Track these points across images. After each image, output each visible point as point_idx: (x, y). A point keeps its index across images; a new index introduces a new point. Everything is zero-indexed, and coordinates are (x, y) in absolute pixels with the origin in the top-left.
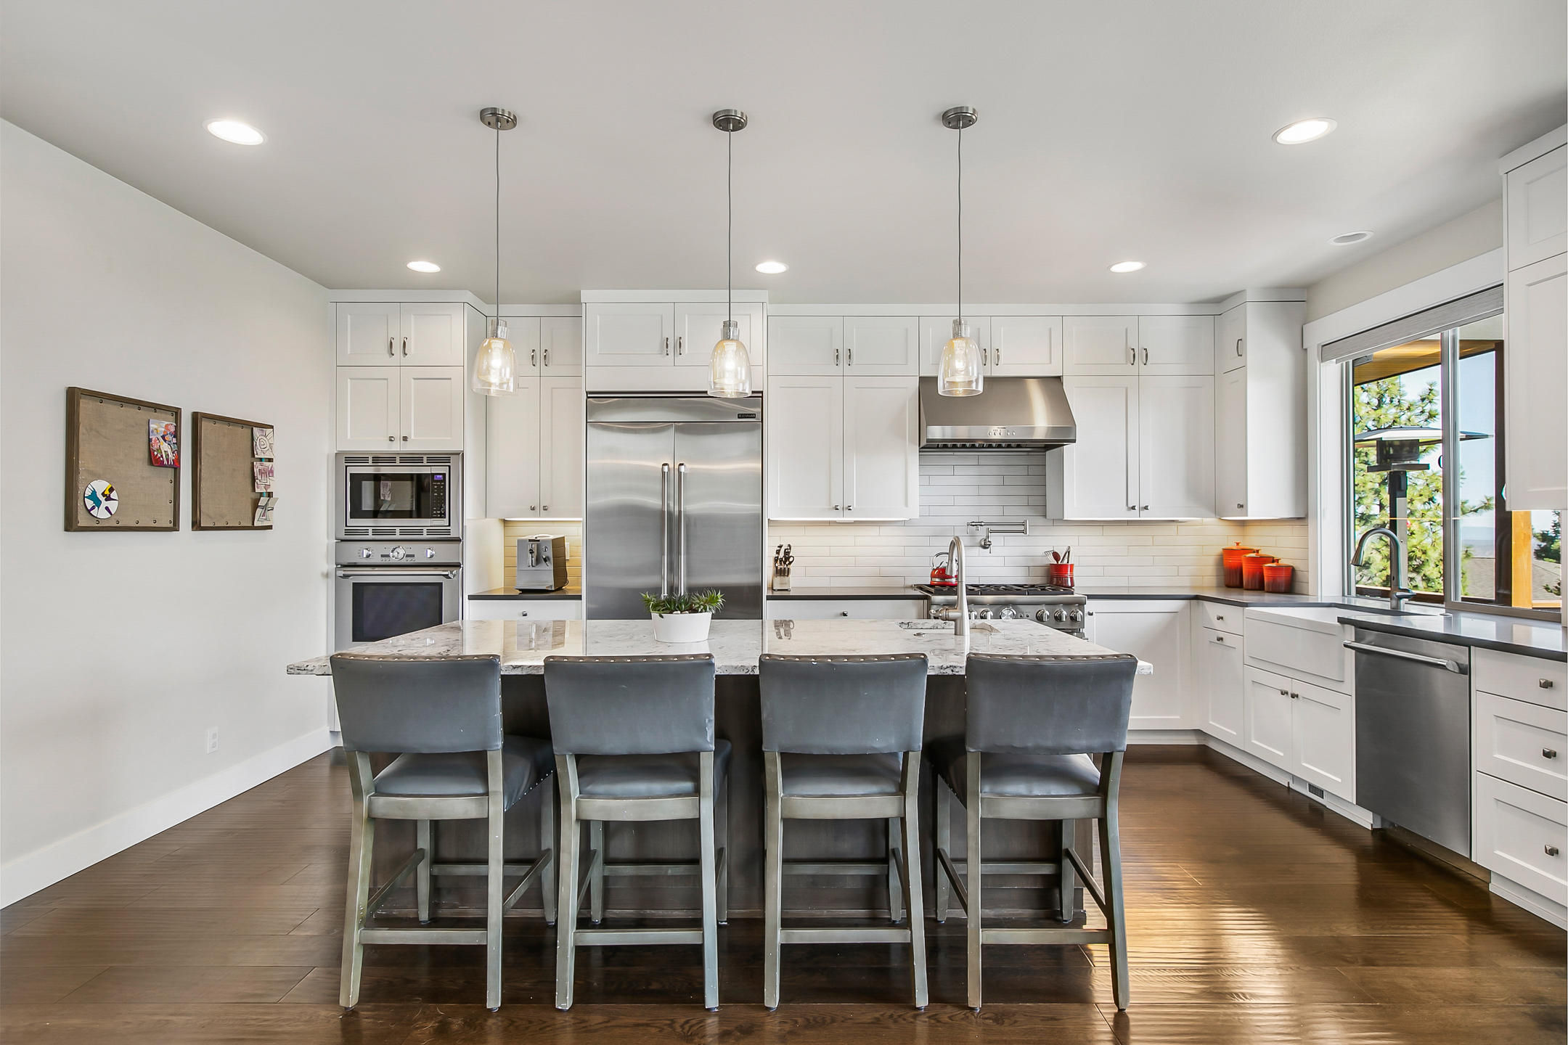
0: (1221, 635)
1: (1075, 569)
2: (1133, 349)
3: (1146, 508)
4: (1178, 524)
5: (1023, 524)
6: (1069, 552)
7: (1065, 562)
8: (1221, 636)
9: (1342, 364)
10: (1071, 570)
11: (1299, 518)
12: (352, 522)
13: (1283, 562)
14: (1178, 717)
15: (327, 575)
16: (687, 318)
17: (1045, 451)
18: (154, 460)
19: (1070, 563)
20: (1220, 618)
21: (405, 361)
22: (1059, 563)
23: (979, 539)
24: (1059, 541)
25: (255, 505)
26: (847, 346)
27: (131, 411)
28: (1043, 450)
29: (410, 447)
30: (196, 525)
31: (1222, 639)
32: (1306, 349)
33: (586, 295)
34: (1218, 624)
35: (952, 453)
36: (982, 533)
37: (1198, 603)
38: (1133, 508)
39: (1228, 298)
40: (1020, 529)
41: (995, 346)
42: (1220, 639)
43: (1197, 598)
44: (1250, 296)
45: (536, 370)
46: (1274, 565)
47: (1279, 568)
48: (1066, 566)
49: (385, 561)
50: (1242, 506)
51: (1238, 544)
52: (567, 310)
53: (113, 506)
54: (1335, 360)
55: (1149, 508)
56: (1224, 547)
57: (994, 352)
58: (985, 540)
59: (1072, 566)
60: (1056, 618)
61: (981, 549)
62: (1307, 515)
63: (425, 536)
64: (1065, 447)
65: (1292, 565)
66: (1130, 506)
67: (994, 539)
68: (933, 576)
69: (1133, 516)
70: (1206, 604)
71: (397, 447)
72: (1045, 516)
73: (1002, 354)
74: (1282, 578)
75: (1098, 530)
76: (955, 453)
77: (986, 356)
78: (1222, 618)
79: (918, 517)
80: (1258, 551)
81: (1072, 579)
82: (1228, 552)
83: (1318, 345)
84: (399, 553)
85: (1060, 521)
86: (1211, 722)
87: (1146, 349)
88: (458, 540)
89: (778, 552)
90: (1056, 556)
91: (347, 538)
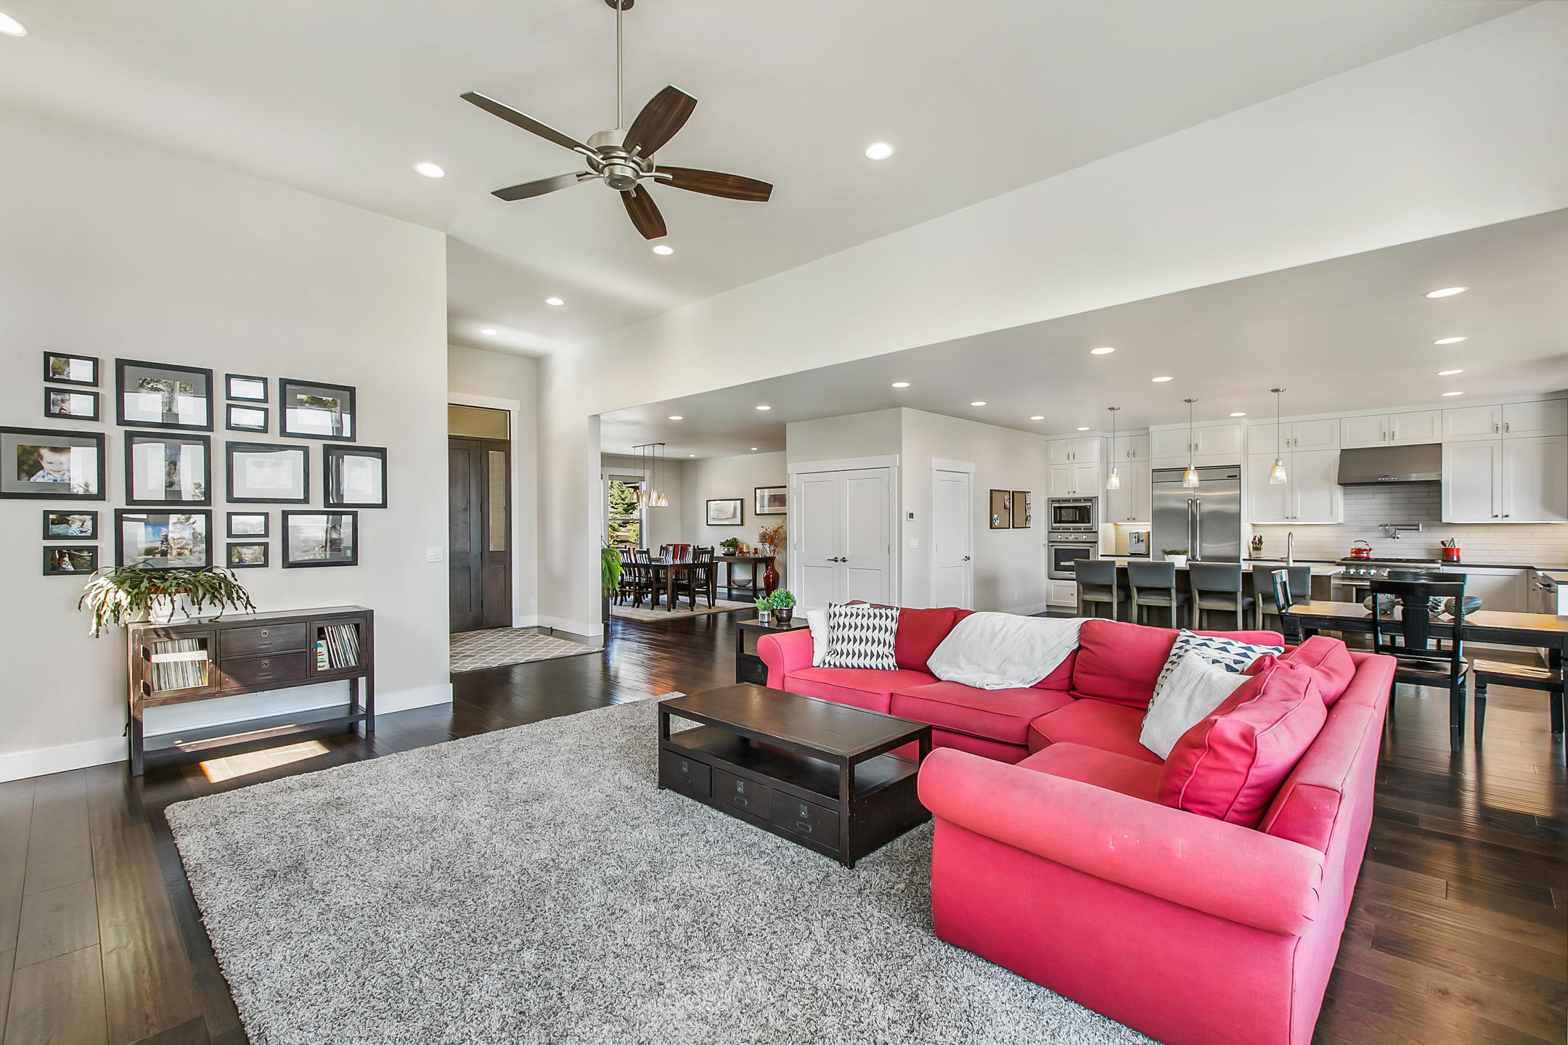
1: (1460, 552)
2: (1497, 424)
5: (1417, 526)
6: (1454, 542)
7: (1452, 547)
10: (1457, 552)
12: (1054, 525)
15: (1045, 545)
16: (1200, 435)
18: (1005, 508)
19: (1455, 548)
21: (1074, 461)
22: (1447, 547)
23: (1390, 534)
24: (1445, 536)
25: (1027, 520)
26: (1294, 437)
27: (1001, 493)
29: (1076, 496)
30: (1013, 527)
33: (1151, 429)
36: (1391, 530)
37: (1534, 571)
38: (1497, 516)
41: (1392, 430)
43: (1532, 568)
45: (1129, 459)
48: (1453, 549)
49: (1067, 540)
52: (1144, 432)
53: (998, 521)
55: (1508, 516)
57: (1391, 433)
58: (1394, 534)
59: (1458, 550)
61: (1392, 539)
63: (1082, 530)
66: (1495, 514)
67: (1401, 534)
68: (1352, 553)
69: (1497, 521)
71: (1071, 496)
72: (1433, 521)
73: (1396, 434)
77: (1385, 436)
79: (1343, 522)
81: (1459, 557)
84: (1072, 537)
85: (1443, 524)
87: (1507, 424)
88: (1096, 532)
89: (1254, 539)
90: (1444, 544)
91: (1053, 531)
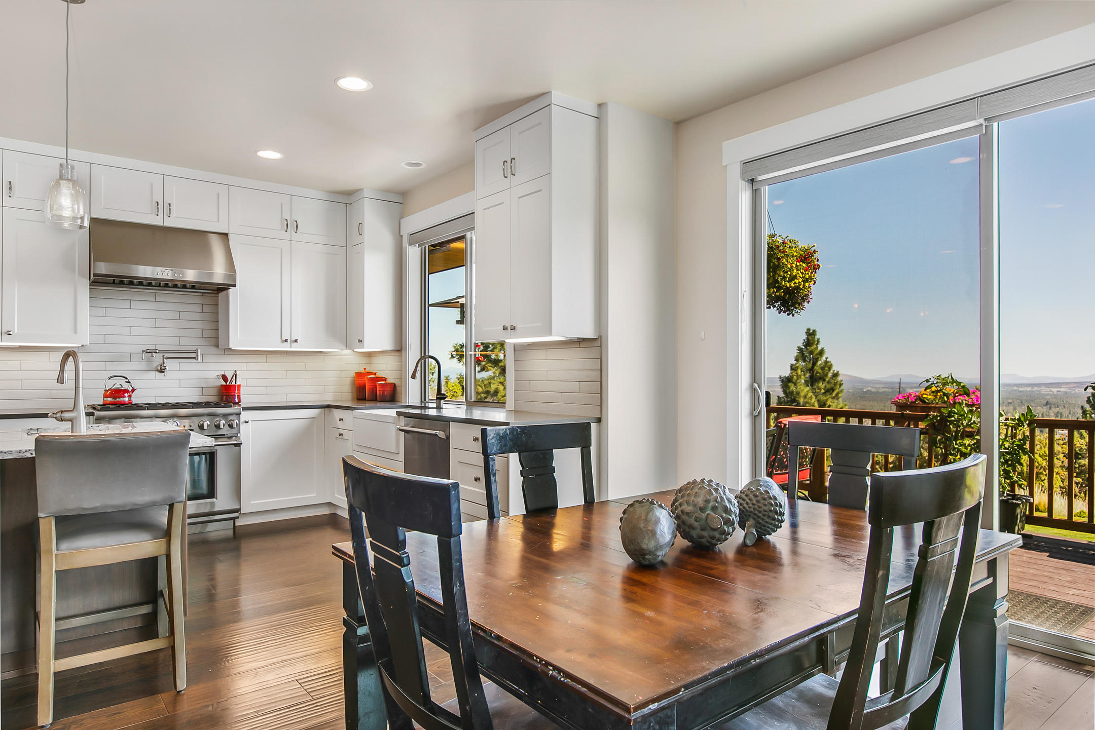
0: (342, 431)
1: (242, 389)
2: (287, 220)
3: (296, 341)
4: (325, 354)
5: (195, 352)
6: (236, 375)
7: (233, 383)
8: (341, 433)
9: (422, 248)
10: (239, 389)
11: (398, 350)
13: (390, 381)
14: (315, 495)
17: (218, 294)
19: (237, 384)
20: (341, 420)
22: (228, 383)
23: (155, 365)
24: (227, 366)
28: (216, 292)
31: (342, 435)
32: (402, 236)
34: (340, 424)
35: (129, 289)
36: (157, 358)
37: (330, 410)
38: (286, 341)
39: (355, 192)
40: (190, 355)
41: (167, 201)
42: (341, 435)
43: (329, 407)
44: (366, 193)
46: (383, 382)
47: (386, 385)
48: (234, 386)
50: (361, 341)
51: (365, 369)
54: (417, 245)
55: (298, 341)
56: (356, 372)
57: (166, 206)
58: (162, 365)
59: (239, 386)
60: (216, 426)
61: (157, 373)
62: (402, 348)
64: (230, 290)
65: (394, 382)
66: (284, 339)
67: (170, 365)
68: (105, 396)
69: (286, 347)
70: (334, 410)
72: (217, 346)
73: (173, 207)
74: (387, 392)
75: (262, 359)
76: (132, 290)
77: (158, 208)
78: (342, 420)
79: (89, 344)
80: (375, 374)
81: (239, 397)
82: (359, 375)
83: (408, 234)
85: (228, 351)
86: (336, 496)
87: (296, 221)
90: (224, 378)
